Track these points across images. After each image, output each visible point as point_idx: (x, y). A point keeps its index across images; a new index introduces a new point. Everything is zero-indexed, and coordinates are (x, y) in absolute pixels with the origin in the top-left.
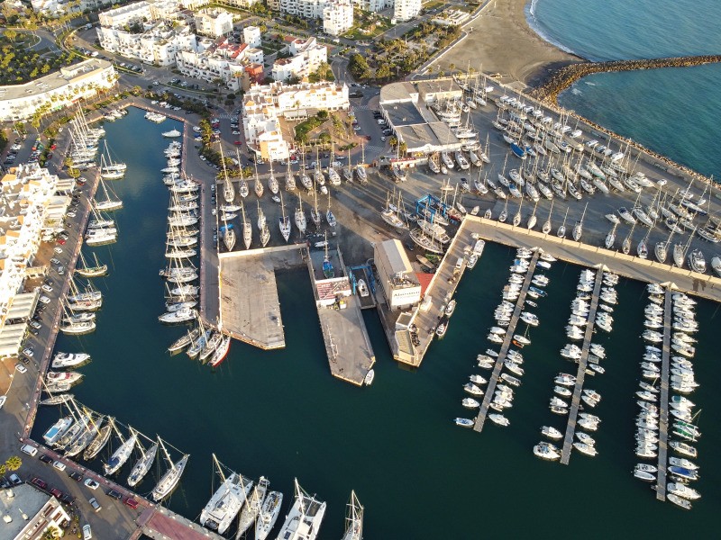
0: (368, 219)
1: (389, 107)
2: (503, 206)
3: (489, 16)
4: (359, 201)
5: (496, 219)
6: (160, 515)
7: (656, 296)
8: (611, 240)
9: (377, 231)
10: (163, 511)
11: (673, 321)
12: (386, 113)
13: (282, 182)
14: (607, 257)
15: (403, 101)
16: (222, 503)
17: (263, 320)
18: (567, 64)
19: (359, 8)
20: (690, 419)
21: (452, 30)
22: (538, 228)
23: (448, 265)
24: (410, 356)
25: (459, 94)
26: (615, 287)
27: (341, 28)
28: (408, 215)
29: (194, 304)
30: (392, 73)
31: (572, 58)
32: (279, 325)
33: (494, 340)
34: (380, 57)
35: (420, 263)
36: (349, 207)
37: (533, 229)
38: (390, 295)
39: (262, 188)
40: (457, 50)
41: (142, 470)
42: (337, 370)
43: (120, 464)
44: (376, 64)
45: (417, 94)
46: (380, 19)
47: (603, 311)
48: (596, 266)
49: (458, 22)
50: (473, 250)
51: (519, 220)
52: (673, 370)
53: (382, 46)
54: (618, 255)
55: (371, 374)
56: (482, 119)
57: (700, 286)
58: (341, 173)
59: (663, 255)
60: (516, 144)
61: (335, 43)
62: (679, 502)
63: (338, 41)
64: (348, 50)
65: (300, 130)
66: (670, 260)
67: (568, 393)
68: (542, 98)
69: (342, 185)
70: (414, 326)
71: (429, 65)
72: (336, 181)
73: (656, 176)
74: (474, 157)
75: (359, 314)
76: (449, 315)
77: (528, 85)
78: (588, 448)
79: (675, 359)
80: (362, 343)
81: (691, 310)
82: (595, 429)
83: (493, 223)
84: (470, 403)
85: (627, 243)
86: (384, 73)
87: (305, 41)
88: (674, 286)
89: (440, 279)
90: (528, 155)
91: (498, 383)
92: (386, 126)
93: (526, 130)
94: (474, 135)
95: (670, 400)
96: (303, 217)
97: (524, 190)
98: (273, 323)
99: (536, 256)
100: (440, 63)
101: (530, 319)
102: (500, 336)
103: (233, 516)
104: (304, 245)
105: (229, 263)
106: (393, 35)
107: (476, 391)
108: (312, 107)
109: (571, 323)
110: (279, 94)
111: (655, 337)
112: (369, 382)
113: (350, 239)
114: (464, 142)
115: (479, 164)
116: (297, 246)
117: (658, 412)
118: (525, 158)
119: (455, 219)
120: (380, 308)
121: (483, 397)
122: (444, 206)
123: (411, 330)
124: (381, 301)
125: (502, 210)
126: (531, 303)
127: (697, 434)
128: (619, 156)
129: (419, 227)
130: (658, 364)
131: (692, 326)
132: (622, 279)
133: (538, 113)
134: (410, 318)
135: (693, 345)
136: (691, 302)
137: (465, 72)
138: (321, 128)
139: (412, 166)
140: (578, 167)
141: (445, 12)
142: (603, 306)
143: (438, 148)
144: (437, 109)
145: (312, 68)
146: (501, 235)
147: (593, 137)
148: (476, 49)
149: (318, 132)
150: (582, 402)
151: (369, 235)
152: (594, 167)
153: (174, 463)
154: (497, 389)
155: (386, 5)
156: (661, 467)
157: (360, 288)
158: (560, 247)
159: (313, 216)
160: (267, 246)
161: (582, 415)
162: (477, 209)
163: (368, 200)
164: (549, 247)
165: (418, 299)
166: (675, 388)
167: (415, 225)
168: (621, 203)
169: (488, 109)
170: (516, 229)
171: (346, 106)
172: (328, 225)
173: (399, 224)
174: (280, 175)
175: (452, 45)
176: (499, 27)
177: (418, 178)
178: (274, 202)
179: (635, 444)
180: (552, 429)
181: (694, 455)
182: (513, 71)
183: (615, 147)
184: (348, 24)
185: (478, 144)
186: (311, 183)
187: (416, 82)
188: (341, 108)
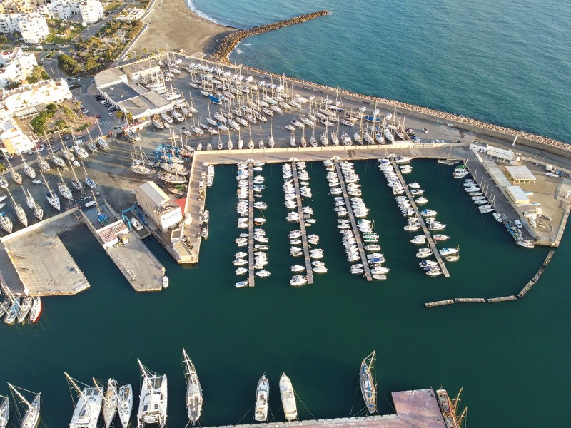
0: (121, 175)
1: (106, 90)
2: (218, 139)
3: (160, 8)
4: (109, 164)
5: (217, 149)
7: (330, 167)
8: (293, 141)
9: (132, 182)
11: (344, 179)
12: (106, 95)
13: (36, 167)
14: (295, 152)
15: (116, 83)
16: (84, 411)
17: (63, 274)
18: (227, 34)
19: (50, 18)
20: (371, 230)
21: (134, 23)
22: (246, 147)
23: (194, 189)
24: (190, 256)
25: (157, 69)
26: (306, 169)
27: (40, 36)
28: (152, 164)
30: (99, 64)
31: (229, 29)
32: (78, 273)
33: (242, 227)
34: (83, 54)
35: (173, 193)
36: (102, 171)
37: (243, 148)
38: (160, 221)
39: (20, 176)
40: (144, 38)
42: (139, 286)
44: (81, 60)
45: (125, 75)
46: (71, 24)
47: (303, 186)
48: (290, 160)
49: (137, 17)
50: (207, 174)
51: (232, 145)
52: (353, 207)
53: (82, 44)
54: (301, 149)
55: (166, 279)
56: (181, 84)
57: (353, 154)
58: (86, 147)
59: (326, 141)
60: (211, 95)
61: (40, 50)
62: (379, 278)
63: (41, 47)
64: (54, 53)
65: (36, 124)
66: (332, 143)
67: (299, 242)
68: (218, 60)
69: (90, 156)
70: (185, 237)
71: (126, 53)
72: (84, 154)
73: (307, 95)
74: (185, 111)
75: (141, 243)
76: (207, 221)
77: (205, 53)
78: (321, 269)
79: (352, 200)
80: (151, 261)
81: (352, 169)
82: (322, 256)
83: (215, 152)
84: (241, 271)
85: (304, 140)
86: (91, 65)
87: (11, 52)
88: (338, 158)
89: (192, 200)
90: (223, 101)
91: (255, 252)
92: (109, 105)
93: (215, 85)
94: (179, 96)
95: (357, 224)
96: (67, 188)
97: (227, 124)
98: (73, 273)
99: (251, 165)
100: (134, 50)
101: (261, 206)
102: (246, 222)
104: (76, 209)
106: (88, 35)
107: (242, 262)
108: (39, 103)
109: (287, 199)
110: (5, 99)
111: (338, 191)
112: (166, 285)
113: (113, 194)
114: (174, 103)
115: (190, 115)
116: (70, 211)
117: (353, 233)
118: (221, 103)
119: (187, 157)
120: (155, 233)
121: (248, 264)
122: (177, 149)
123: (184, 240)
124: (154, 229)
125: (217, 141)
126: (258, 196)
127: (377, 237)
128: (281, 88)
129: (163, 169)
130: (344, 206)
131: (355, 178)
132: (308, 163)
133: (219, 71)
134: (180, 232)
135: (359, 188)
136: (351, 165)
137: (157, 53)
138: (54, 118)
139: (141, 128)
140: (258, 101)
141: (124, 10)
142: (302, 183)
143: (156, 111)
144: (146, 83)
145: (26, 72)
146: (222, 159)
147: (261, 79)
148: (158, 35)
149: (53, 122)
150: (309, 244)
151: (126, 186)
152: (268, 98)
153: (30, 403)
154: (255, 256)
155: (73, 13)
156: (365, 263)
157: (135, 225)
158: (264, 155)
159: (75, 185)
160: (43, 219)
161: (312, 251)
162: (200, 146)
163: (116, 161)
164: (257, 156)
165: (182, 217)
166: (358, 216)
167: (159, 169)
168: (292, 117)
169: (183, 76)
170: (231, 152)
171: (70, 96)
172: (90, 188)
173: (148, 171)
174: (32, 162)
175: (139, 35)
176: (170, 16)
177: (149, 136)
178: (35, 184)
179: (346, 256)
180: (297, 266)
181: (379, 249)
182: (191, 46)
183: (277, 82)
184: (45, 32)
185: (185, 101)
186: (63, 161)
187: (121, 67)
188: (65, 99)
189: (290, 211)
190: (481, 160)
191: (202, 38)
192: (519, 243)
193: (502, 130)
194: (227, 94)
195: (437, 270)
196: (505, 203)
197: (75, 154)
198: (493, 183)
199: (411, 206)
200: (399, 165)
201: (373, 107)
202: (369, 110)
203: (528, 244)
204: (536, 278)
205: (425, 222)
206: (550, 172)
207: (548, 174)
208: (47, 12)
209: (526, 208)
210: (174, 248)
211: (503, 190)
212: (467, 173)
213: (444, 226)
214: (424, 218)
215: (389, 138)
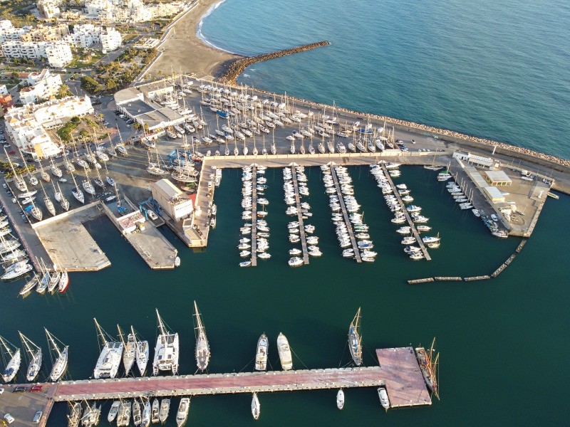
0: (139, 176)
1: (125, 105)
2: (225, 147)
3: (173, 39)
4: (127, 167)
5: (224, 155)
6: (63, 386)
7: (326, 171)
8: (293, 149)
9: (148, 181)
10: (63, 383)
11: (339, 181)
12: (124, 110)
13: (63, 168)
14: (294, 158)
15: (133, 100)
16: (107, 359)
17: (87, 254)
18: (235, 60)
19: (73, 46)
20: (361, 223)
21: (150, 51)
22: (250, 153)
23: (203, 187)
24: (200, 240)
25: (171, 89)
27: (64, 61)
28: (166, 166)
30: (118, 85)
31: (236, 57)
32: (101, 253)
33: (246, 218)
34: (103, 76)
35: (185, 190)
36: (121, 172)
37: (248, 154)
38: (173, 212)
39: (48, 175)
40: (159, 64)
41: (35, 367)
42: (154, 264)
43: (15, 372)
44: (101, 81)
45: (142, 94)
46: (92, 51)
47: (301, 186)
48: (290, 165)
49: (152, 46)
50: (215, 175)
51: (237, 152)
52: (346, 203)
53: (102, 68)
54: (300, 156)
55: (178, 259)
56: (193, 101)
57: (347, 160)
58: (106, 152)
59: (323, 149)
60: (220, 111)
61: (64, 72)
62: (368, 260)
63: (65, 70)
64: (77, 75)
65: (61, 133)
66: (328, 151)
67: (297, 231)
68: (226, 82)
69: (111, 160)
70: (195, 225)
71: (143, 76)
72: (105, 158)
73: (307, 111)
74: (196, 124)
75: (156, 230)
76: (214, 213)
77: (214, 76)
78: (316, 252)
79: (345, 197)
80: (165, 245)
81: (346, 172)
83: (222, 158)
84: (245, 254)
85: (302, 148)
86: (111, 85)
87: (40, 74)
88: (334, 163)
89: (202, 197)
90: (230, 116)
91: (257, 238)
92: (127, 118)
93: (223, 103)
94: (191, 111)
95: (349, 217)
96: (90, 185)
98: (95, 253)
99: (254, 169)
100: (150, 73)
101: (264, 202)
102: (250, 215)
103: (118, 364)
104: (98, 202)
105: (43, 229)
106: (108, 60)
107: (246, 246)
108: (64, 116)
109: (286, 196)
110: (35, 111)
111: (332, 190)
112: (178, 264)
113: (131, 191)
114: (186, 117)
115: (201, 127)
116: (93, 204)
117: (345, 224)
118: (228, 118)
119: (198, 161)
120: (168, 222)
121: (251, 248)
122: (188, 154)
123: (194, 228)
124: (167, 219)
125: (225, 149)
126: (260, 193)
127: (367, 228)
128: (283, 106)
129: (175, 170)
130: (338, 203)
131: (349, 180)
132: (306, 168)
133: (227, 91)
134: (191, 221)
135: (352, 188)
136: (345, 169)
137: (171, 76)
138: (78, 129)
139: (156, 138)
141: (141, 40)
142: (300, 184)
143: (170, 123)
144: (161, 101)
145: (53, 90)
146: (229, 163)
147: (265, 98)
148: (172, 61)
149: (77, 132)
150: (306, 232)
151: (143, 185)
152: (271, 113)
154: (257, 242)
155: (94, 42)
156: (355, 248)
157: (151, 215)
158: (267, 161)
159: (97, 183)
160: (69, 210)
161: (308, 238)
162: (209, 152)
163: (134, 165)
164: (260, 162)
165: (192, 209)
166: (350, 211)
167: (172, 170)
168: (293, 129)
169: (194, 95)
170: (237, 157)
171: (92, 111)
172: (110, 186)
173: (162, 172)
174: (60, 164)
175: (154, 61)
176: (182, 45)
177: (163, 144)
178: (62, 182)
179: (339, 243)
180: (294, 250)
181: (368, 237)
182: (202, 70)
183: (279, 101)
184: (69, 58)
185: (196, 116)
186: (86, 164)
187: (138, 87)
188: (88, 113)
189: (289, 206)
190: (463, 166)
191: (211, 64)
192: (495, 234)
193: (483, 142)
194: (234, 110)
195: (420, 254)
196: (483, 201)
197: (97, 158)
198: (474, 185)
199: (398, 203)
200: (388, 170)
201: (366, 122)
202: (363, 125)
203: (502, 234)
204: (509, 261)
205: (410, 216)
206: (525, 176)
207: (523, 178)
208: (70, 41)
209: (502, 205)
210: (186, 235)
211: (482, 191)
212: (450, 177)
213: (427, 219)
214: (410, 213)
215: (380, 147)
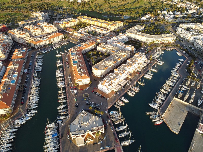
10: (121, 148)
17: (176, 123)
29: (160, 106)
32: (180, 127)
39: (199, 87)
41: (123, 135)
43: (120, 130)
105: (176, 101)
116: (201, 109)
153: (130, 140)
160: (190, 103)
178: (201, 92)
